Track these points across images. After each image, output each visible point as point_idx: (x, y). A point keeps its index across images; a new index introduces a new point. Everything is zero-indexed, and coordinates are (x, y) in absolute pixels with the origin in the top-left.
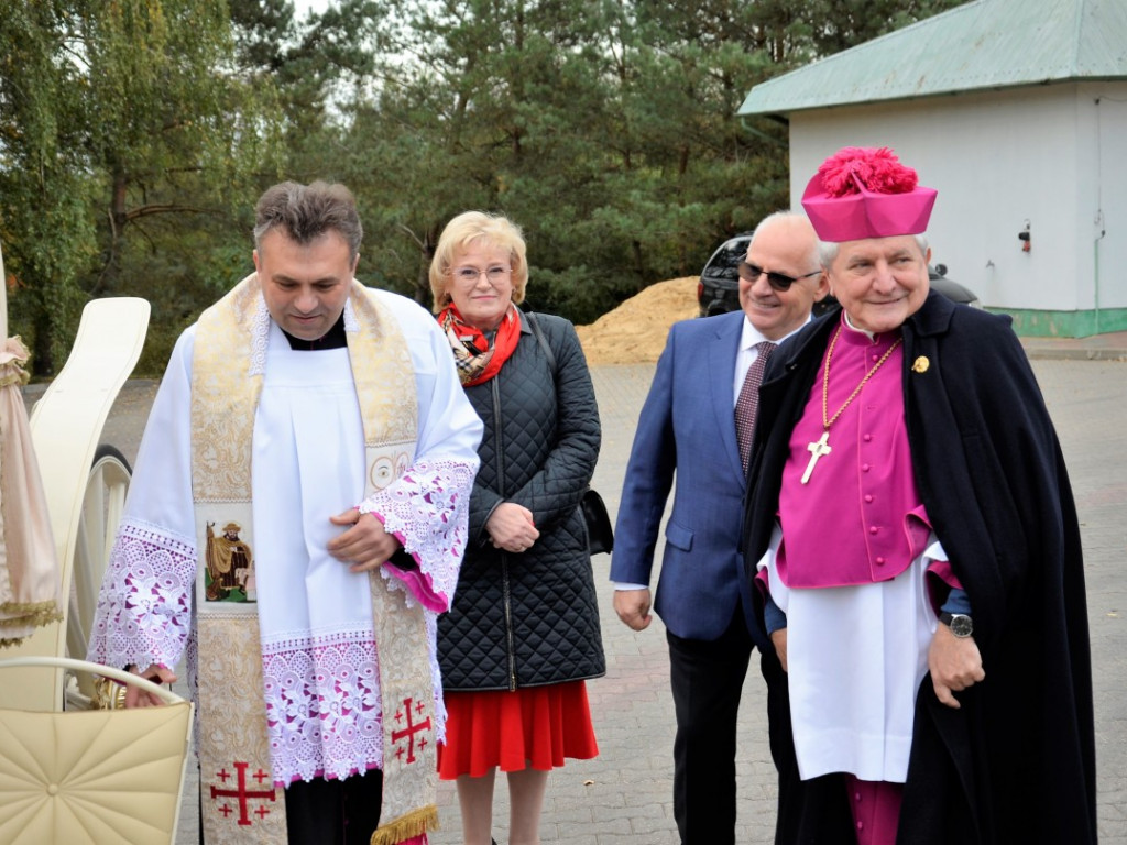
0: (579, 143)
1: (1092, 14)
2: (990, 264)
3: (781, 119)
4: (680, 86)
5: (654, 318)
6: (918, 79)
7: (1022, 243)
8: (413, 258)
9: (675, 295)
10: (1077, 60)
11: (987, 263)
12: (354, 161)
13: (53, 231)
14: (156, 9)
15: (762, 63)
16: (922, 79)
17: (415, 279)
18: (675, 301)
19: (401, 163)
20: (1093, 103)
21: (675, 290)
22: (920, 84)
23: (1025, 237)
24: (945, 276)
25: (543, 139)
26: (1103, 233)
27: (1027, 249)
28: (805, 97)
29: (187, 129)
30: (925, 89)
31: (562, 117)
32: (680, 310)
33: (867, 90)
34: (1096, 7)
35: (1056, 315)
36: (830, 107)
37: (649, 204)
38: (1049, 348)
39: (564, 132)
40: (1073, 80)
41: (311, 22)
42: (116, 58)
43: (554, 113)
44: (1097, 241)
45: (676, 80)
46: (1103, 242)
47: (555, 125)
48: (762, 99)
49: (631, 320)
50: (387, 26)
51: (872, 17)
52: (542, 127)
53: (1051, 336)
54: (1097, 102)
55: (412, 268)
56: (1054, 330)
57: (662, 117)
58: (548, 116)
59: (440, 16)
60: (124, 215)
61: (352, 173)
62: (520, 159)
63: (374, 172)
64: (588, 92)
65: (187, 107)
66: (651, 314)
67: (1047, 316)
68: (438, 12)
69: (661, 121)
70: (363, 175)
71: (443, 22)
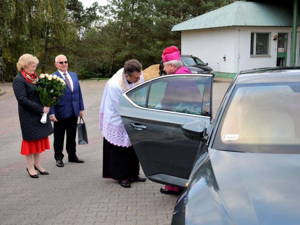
0: (143, 36)
1: (239, 13)
2: (218, 63)
3: (180, 32)
4: (162, 25)
5: (151, 72)
6: (205, 25)
7: (224, 59)
8: (110, 58)
9: (156, 68)
10: (235, 22)
11: (217, 63)
12: (95, 39)
13: (29, 51)
14: (49, 7)
15: (178, 21)
16: (206, 25)
17: (111, 63)
18: (156, 69)
19: (104, 39)
20: (238, 31)
21: (156, 67)
22: (205, 26)
23: (224, 58)
24: (208, 66)
25: (135, 35)
26: (240, 57)
27: (225, 60)
28: (184, 28)
29: (57, 31)
30: (206, 27)
31: (139, 30)
32: (156, 71)
33: (195, 27)
34: (240, 11)
35: (230, 74)
36: (188, 30)
37: (155, 49)
38: (227, 80)
39: (140, 33)
40: (233, 26)
41: (87, 10)
42: (41, 16)
43: (138, 29)
44: (238, 59)
45: (161, 24)
46: (239, 59)
47: (138, 32)
48: (176, 28)
49: (146, 72)
50: (107, 11)
51: (202, 12)
52: (135, 32)
53: (229, 78)
54: (239, 31)
55: (110, 61)
56: (229, 77)
57: (158, 31)
58: (136, 30)
59: (116, 9)
60: (48, 48)
61: (94, 41)
62: (132, 39)
63: (99, 41)
64: (144, 26)
65: (57, 27)
66: (151, 71)
67: (228, 74)
68: (116, 8)
69: (158, 32)
70: (96, 41)
71: (117, 10)
